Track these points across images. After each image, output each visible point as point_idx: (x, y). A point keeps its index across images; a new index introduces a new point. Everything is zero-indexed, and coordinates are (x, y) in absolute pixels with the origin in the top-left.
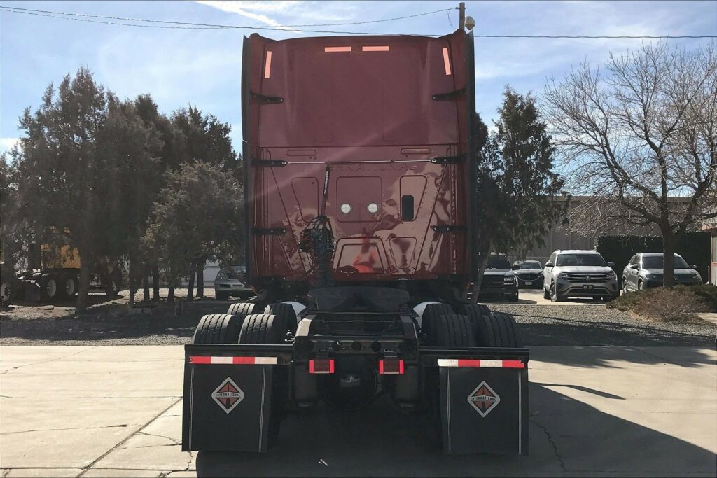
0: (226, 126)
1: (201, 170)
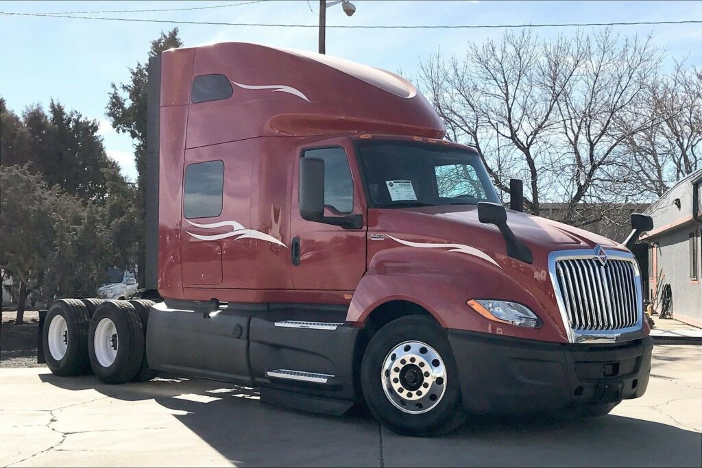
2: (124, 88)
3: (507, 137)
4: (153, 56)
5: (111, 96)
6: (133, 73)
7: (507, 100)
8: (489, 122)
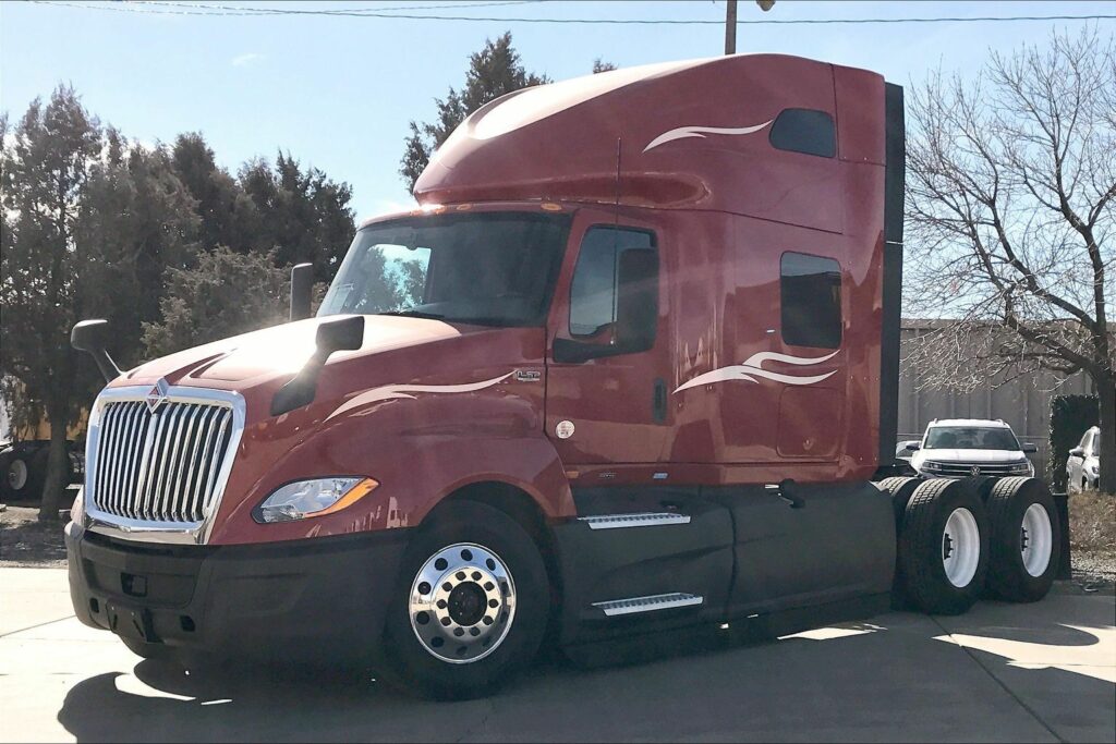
0: (343, 189)
1: (225, 266)
2: (430, 129)
3: (1053, 208)
4: (474, 77)
5: (410, 143)
6: (442, 106)
7: (1056, 148)
8: (1026, 182)
